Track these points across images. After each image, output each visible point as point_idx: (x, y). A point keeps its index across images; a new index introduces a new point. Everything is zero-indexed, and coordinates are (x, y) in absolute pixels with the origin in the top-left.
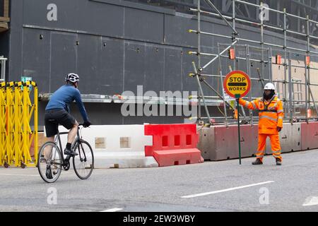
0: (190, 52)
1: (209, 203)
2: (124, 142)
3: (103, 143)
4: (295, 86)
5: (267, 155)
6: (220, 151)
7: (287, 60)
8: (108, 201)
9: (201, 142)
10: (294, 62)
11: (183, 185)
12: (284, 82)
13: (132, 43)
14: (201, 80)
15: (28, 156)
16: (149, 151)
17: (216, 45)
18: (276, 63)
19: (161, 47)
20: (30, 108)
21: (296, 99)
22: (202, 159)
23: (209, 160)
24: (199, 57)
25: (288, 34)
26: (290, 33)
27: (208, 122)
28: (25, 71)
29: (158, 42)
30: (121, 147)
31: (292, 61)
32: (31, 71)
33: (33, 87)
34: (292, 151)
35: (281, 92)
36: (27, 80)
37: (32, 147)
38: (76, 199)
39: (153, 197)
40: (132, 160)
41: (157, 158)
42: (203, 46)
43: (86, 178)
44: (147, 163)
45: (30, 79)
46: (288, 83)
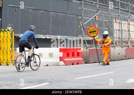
0: (79, 17)
1: (86, 81)
2: (51, 55)
3: (42, 55)
4: (124, 32)
5: (111, 61)
6: (91, 59)
7: (120, 21)
8: (44, 80)
9: (83, 55)
10: (123, 22)
11: (75, 73)
12: (119, 30)
13: (54, 13)
14: (84, 29)
15: (10, 61)
16: (61, 59)
17: (90, 14)
18: (116, 22)
19: (67, 15)
20: (11, 40)
21: (124, 37)
22: (84, 63)
23: (87, 63)
24: (83, 19)
25: (121, 10)
26: (122, 9)
27: (86, 47)
28: (9, 24)
29: (66, 13)
30: (49, 57)
31: (122, 21)
32: (11, 25)
33: (12, 31)
34: (122, 59)
35: (117, 34)
36: (10, 28)
37: (12, 57)
38: (30, 79)
39: (63, 78)
40: (54, 63)
41: (64, 62)
42: (85, 15)
43: (34, 70)
44: (60, 64)
45: (11, 28)
46: (121, 31)
